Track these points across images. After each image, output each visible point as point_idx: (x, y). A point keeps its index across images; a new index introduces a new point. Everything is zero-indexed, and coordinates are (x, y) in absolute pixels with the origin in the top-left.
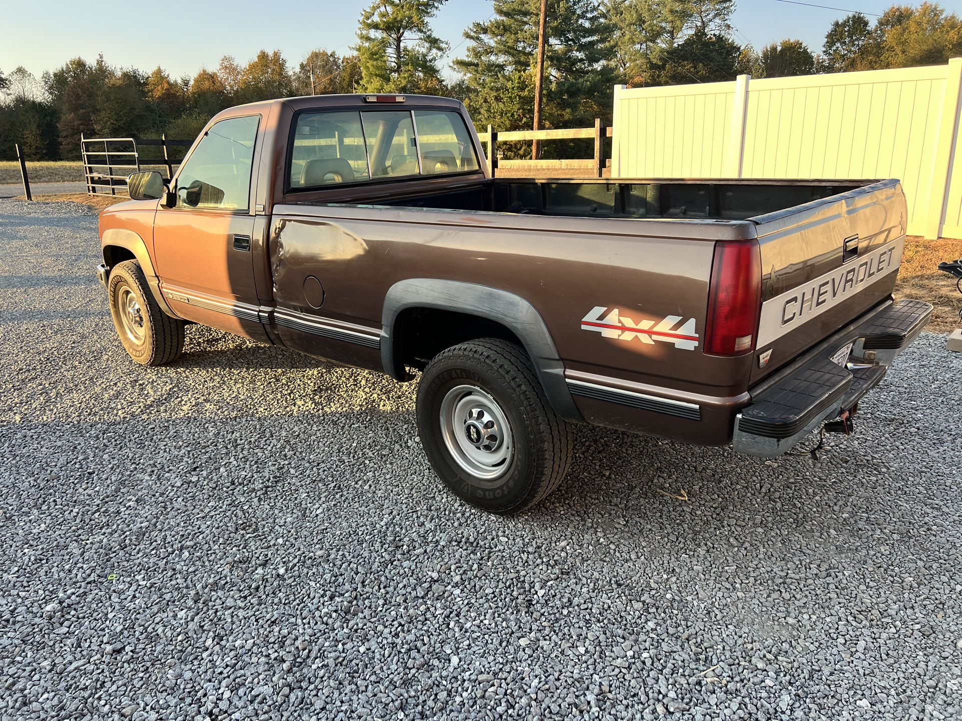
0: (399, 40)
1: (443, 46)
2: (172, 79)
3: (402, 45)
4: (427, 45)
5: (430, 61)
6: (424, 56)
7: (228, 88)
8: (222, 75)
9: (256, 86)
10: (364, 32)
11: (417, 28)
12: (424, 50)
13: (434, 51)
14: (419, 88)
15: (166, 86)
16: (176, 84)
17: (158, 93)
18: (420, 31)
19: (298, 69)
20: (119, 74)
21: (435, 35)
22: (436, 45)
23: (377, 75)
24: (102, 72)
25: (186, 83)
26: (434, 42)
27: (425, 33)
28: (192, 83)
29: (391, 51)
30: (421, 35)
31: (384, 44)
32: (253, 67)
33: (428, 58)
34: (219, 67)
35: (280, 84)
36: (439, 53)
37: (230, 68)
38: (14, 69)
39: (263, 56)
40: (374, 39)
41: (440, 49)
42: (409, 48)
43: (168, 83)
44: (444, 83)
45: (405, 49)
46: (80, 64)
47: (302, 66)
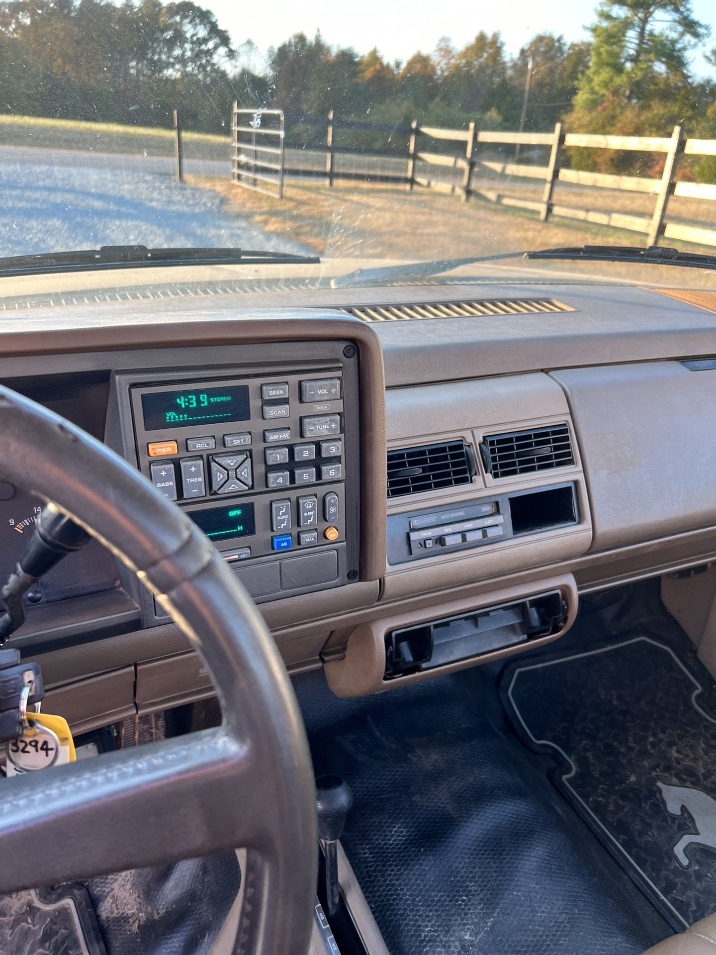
0: (645, 21)
1: (701, 31)
2: (385, 61)
3: (648, 27)
4: (680, 29)
5: (680, 50)
6: (674, 42)
7: (439, 72)
8: (436, 58)
9: (468, 72)
10: (606, 9)
11: (673, 6)
12: (674, 35)
13: (688, 37)
14: (656, 84)
15: (378, 67)
16: (388, 66)
17: (368, 74)
18: (676, 10)
19: (516, 55)
20: (334, 52)
21: (695, 16)
22: (692, 30)
23: (608, 65)
24: (319, 47)
25: (398, 65)
26: (690, 26)
27: (682, 13)
28: (404, 65)
29: (632, 35)
30: (676, 16)
31: (627, 24)
32: (468, 50)
33: (679, 46)
34: (435, 48)
35: (494, 71)
36: (693, 40)
37: (446, 51)
38: (245, 41)
39: (481, 38)
40: (615, 19)
41: (696, 35)
42: (657, 32)
43: (381, 64)
44: (690, 80)
45: (651, 34)
46: (301, 38)
47: (523, 52)
